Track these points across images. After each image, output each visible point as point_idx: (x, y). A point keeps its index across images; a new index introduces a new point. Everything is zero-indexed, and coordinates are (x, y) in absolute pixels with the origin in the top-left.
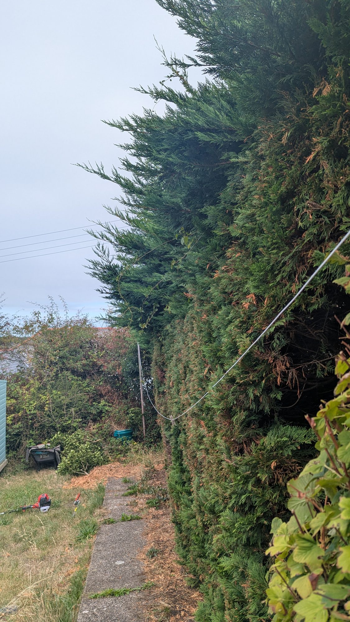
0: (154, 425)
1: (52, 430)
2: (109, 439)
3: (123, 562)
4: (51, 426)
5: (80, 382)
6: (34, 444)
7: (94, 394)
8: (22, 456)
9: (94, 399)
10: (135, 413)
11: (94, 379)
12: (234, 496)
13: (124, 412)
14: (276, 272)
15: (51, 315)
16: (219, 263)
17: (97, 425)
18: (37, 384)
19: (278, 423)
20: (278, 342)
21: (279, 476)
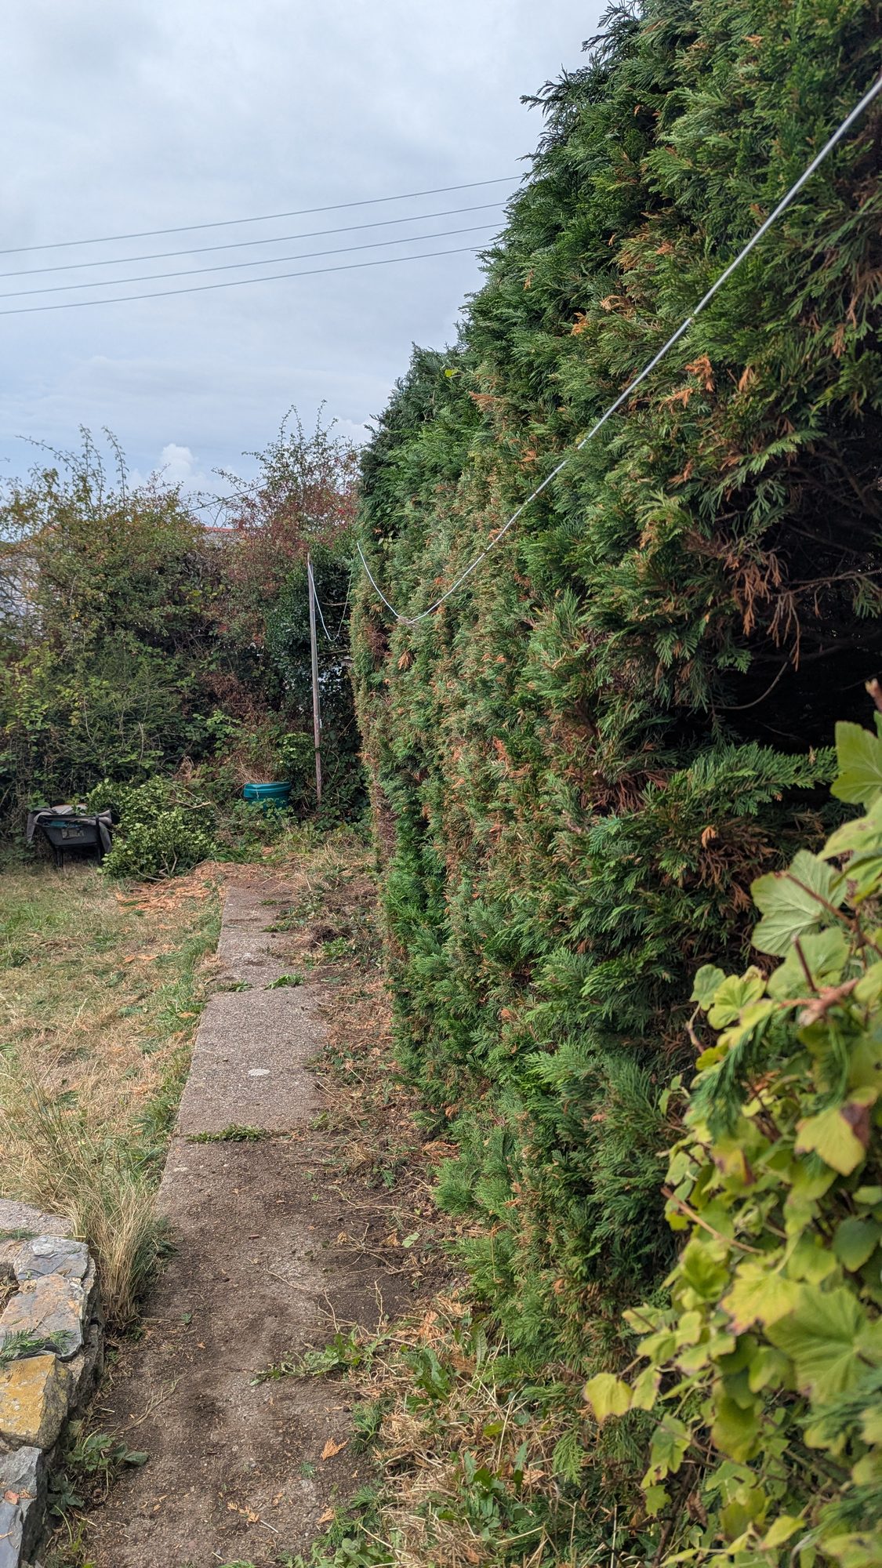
0: (343, 777)
1: (89, 772)
2: (232, 803)
3: (267, 1072)
4: (86, 763)
5: (160, 661)
6: (46, 804)
7: (193, 691)
8: (17, 831)
9: (196, 706)
10: (296, 745)
11: (194, 657)
12: (586, 912)
13: (271, 741)
14: (789, 289)
15: (83, 479)
16: (590, 287)
17: (202, 768)
18: (49, 658)
19: (721, 741)
20: (766, 506)
21: (712, 866)
